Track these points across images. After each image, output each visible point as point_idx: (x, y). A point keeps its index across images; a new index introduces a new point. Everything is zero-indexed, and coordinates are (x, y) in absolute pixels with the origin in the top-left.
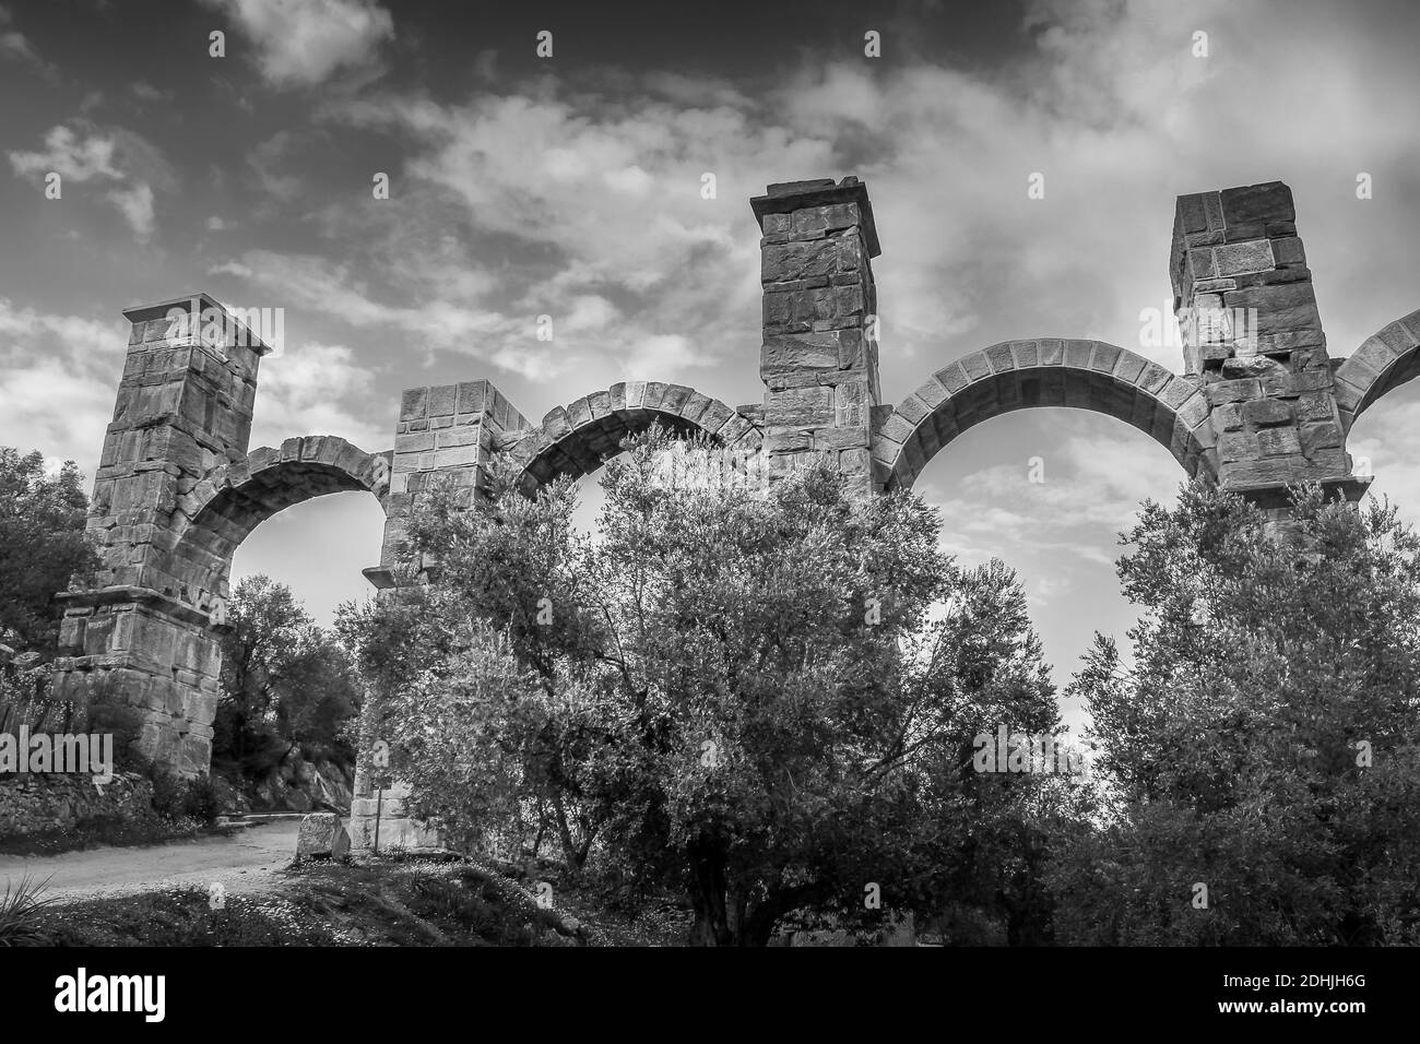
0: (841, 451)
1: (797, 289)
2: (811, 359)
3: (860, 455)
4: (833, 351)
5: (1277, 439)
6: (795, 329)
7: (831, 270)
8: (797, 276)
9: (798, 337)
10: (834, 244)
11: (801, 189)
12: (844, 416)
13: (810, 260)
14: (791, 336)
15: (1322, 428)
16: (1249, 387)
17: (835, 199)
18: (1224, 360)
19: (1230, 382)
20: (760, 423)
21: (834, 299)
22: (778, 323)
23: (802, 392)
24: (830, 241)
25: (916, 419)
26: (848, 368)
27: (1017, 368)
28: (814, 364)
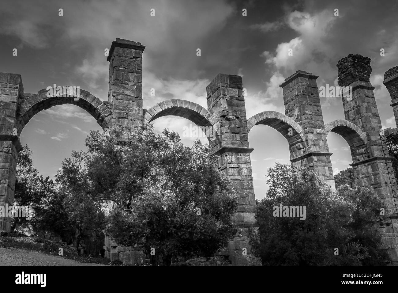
0: (135, 120)
1: (124, 71)
2: (127, 92)
3: (140, 122)
4: (134, 92)
5: (236, 137)
6: (124, 83)
7: (134, 68)
8: (125, 68)
9: (124, 85)
10: (135, 61)
11: (126, 42)
12: (136, 111)
13: (128, 64)
14: (122, 84)
15: (244, 136)
16: (231, 123)
17: (136, 48)
18: (226, 116)
19: (227, 121)
20: (110, 107)
21: (135, 77)
22: (119, 80)
23: (125, 101)
24: (134, 60)
25: (153, 115)
26: (137, 97)
27: (178, 106)
28: (128, 94)
